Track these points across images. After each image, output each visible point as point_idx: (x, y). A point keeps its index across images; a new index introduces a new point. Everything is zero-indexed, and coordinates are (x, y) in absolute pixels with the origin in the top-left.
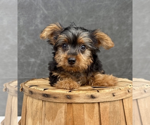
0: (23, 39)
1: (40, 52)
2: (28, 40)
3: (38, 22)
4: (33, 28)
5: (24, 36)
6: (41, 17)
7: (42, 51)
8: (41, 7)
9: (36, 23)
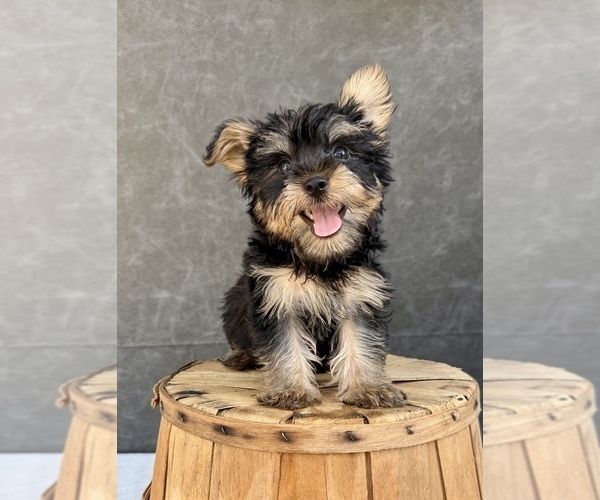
0: (134, 236)
1: (186, 271)
2: (148, 240)
3: (178, 188)
4: (163, 204)
5: (138, 229)
6: (185, 174)
7: (190, 269)
8: (185, 146)
9: (171, 193)
